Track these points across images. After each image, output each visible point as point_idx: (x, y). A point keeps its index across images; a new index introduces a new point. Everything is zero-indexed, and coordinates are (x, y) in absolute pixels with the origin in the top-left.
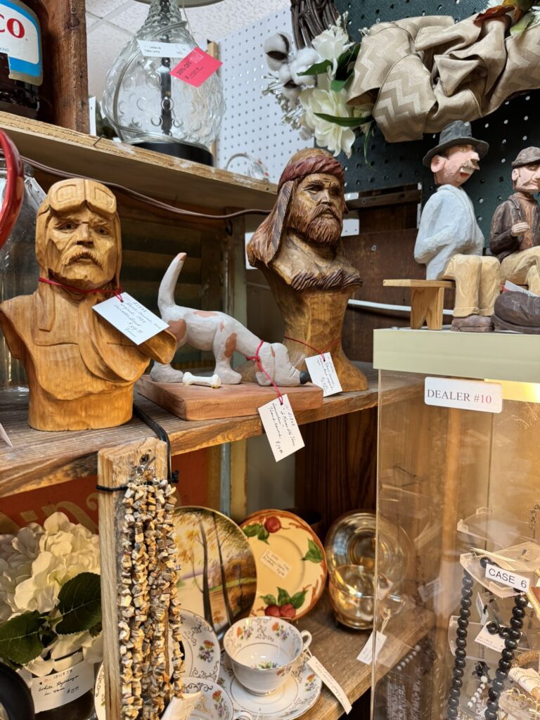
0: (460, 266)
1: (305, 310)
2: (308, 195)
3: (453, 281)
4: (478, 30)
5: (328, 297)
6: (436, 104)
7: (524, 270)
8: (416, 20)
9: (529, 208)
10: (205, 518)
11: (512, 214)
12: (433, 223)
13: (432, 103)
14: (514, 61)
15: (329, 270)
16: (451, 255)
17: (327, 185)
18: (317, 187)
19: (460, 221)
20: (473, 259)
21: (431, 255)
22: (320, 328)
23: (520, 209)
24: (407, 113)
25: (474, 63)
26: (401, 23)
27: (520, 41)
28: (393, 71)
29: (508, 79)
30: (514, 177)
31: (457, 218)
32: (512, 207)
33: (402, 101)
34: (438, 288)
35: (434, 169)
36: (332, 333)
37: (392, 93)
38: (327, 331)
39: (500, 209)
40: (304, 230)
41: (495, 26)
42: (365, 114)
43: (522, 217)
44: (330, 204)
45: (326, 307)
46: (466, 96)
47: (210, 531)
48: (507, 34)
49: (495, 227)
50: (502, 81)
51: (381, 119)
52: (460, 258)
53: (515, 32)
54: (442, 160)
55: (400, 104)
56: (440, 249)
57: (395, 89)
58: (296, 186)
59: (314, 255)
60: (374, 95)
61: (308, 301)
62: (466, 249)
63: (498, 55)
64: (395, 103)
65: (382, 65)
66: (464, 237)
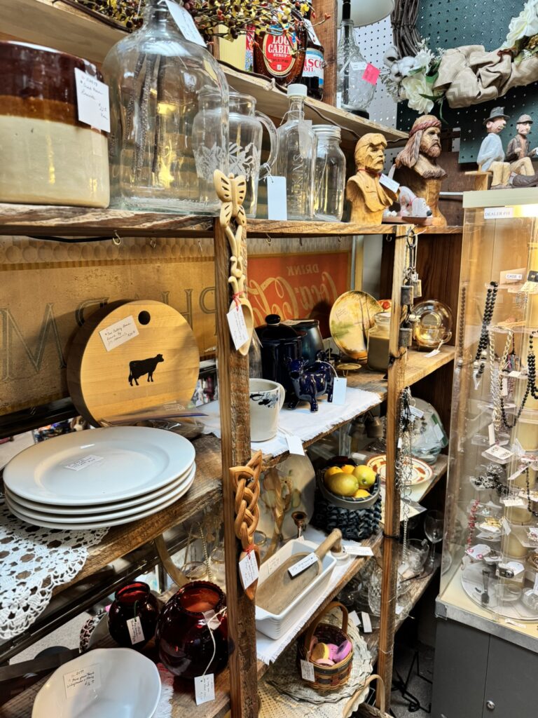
0: (495, 166)
1: (426, 188)
2: (428, 136)
3: (492, 172)
4: (499, 58)
5: (435, 182)
6: (480, 93)
7: (519, 168)
8: (467, 48)
9: (523, 141)
10: (362, 297)
11: (516, 144)
12: (486, 149)
13: (478, 92)
14: (515, 74)
15: (436, 170)
16: (492, 162)
17: (436, 132)
18: (432, 133)
19: (497, 148)
20: (501, 163)
21: (484, 162)
22: (432, 196)
23: (519, 142)
24: (465, 96)
25: (498, 75)
26: (460, 48)
27: (517, 67)
28: (459, 75)
29: (512, 82)
30: (517, 128)
31: (496, 147)
32: (516, 141)
33: (463, 90)
34: (485, 175)
35: (488, 126)
36: (436, 198)
37: (458, 86)
38: (434, 197)
39: (511, 142)
40: (426, 152)
41: (507, 57)
42: (441, 94)
43: (519, 146)
44: (437, 140)
45: (434, 186)
46: (493, 89)
47: (364, 304)
48: (512, 61)
49: (508, 151)
50: (509, 82)
51: (450, 97)
52: (496, 163)
53: (517, 61)
54: (491, 123)
55: (462, 91)
56: (488, 159)
57: (459, 84)
58: (423, 133)
59: (429, 163)
60: (448, 86)
61: (428, 183)
62: (498, 160)
63: (508, 71)
64: (459, 90)
65: (453, 71)
66: (497, 155)
